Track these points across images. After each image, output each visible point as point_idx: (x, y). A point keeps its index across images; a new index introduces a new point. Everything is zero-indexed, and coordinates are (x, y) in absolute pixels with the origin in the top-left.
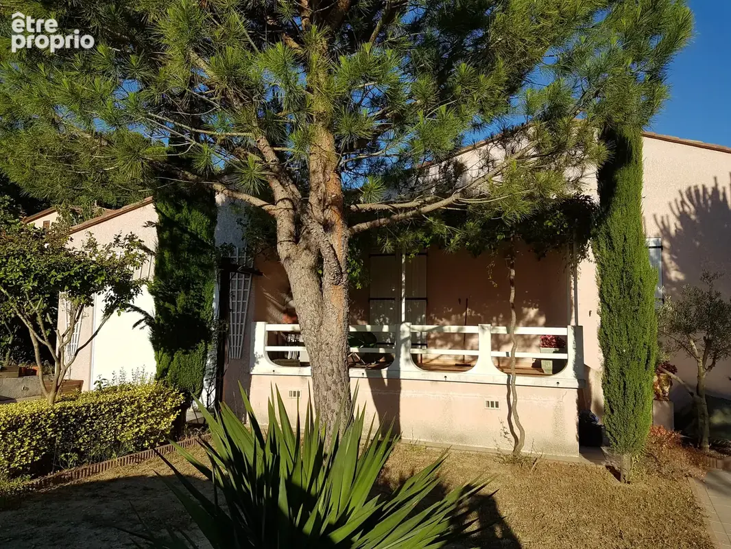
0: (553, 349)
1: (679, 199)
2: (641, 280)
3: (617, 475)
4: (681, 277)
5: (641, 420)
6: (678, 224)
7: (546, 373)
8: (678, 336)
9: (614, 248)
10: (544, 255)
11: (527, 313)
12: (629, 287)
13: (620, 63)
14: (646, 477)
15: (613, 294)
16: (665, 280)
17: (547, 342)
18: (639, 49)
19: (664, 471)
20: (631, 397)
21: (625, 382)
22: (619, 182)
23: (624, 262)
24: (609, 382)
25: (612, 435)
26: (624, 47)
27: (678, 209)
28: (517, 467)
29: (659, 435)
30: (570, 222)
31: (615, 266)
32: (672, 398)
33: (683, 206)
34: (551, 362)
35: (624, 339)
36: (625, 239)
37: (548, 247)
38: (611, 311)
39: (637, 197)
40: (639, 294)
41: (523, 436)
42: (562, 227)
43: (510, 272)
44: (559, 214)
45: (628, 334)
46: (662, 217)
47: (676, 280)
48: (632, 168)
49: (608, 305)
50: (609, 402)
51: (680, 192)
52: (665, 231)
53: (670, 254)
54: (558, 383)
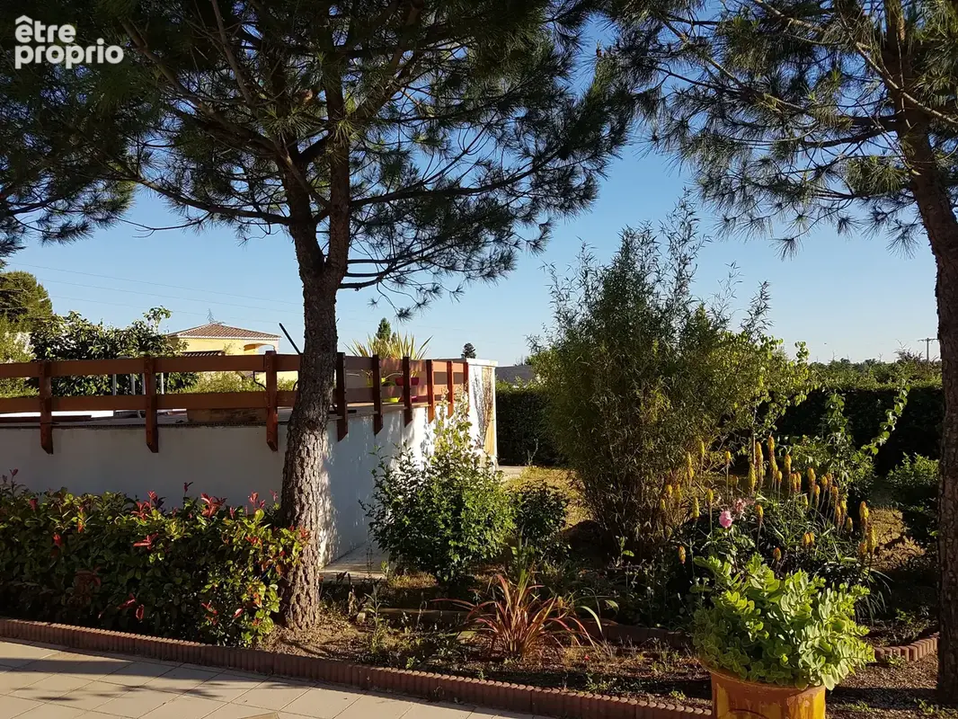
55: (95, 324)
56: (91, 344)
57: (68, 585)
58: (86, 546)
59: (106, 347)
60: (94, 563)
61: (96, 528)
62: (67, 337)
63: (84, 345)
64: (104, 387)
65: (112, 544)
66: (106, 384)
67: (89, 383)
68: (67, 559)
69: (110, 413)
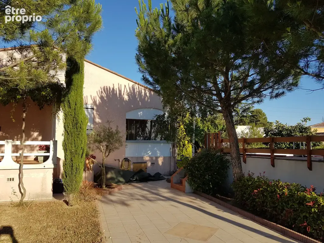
0: (44, 151)
1: (100, 91)
2: (81, 121)
3: (67, 203)
4: (100, 121)
5: (78, 179)
6: (100, 100)
7: (40, 162)
8: (97, 144)
9: (71, 108)
10: (42, 107)
11: (33, 135)
12: (76, 124)
13: (72, 30)
14: (79, 202)
15: (70, 127)
16: (94, 122)
17: (41, 148)
18: (81, 27)
19: (86, 199)
20: (75, 170)
21: (72, 164)
22: (74, 80)
23: (75, 113)
24: (66, 164)
25: (66, 187)
26: (75, 24)
27: (100, 94)
28: (21, 208)
29: (85, 184)
30: (54, 94)
31: (71, 115)
32: (94, 169)
33: (102, 93)
34: (43, 157)
35: (73, 146)
36: (76, 104)
37: (45, 104)
38: (68, 134)
39: (81, 87)
40: (80, 127)
41: (25, 193)
42: (50, 95)
43: (23, 115)
44: (49, 90)
45: (75, 144)
46: (94, 97)
47: (98, 122)
48: (79, 75)
49: (67, 132)
50: (65, 173)
51: (101, 88)
52: (95, 102)
53: (96, 112)
54: (44, 166)
55: (284, 124)
56: (283, 131)
57: (282, 212)
58: (288, 201)
59: (288, 132)
60: (291, 207)
61: (292, 195)
62: (275, 129)
63: (281, 131)
64: (287, 146)
65: (297, 202)
66: (288, 144)
67: (282, 144)
68: (282, 204)
69: (292, 155)
